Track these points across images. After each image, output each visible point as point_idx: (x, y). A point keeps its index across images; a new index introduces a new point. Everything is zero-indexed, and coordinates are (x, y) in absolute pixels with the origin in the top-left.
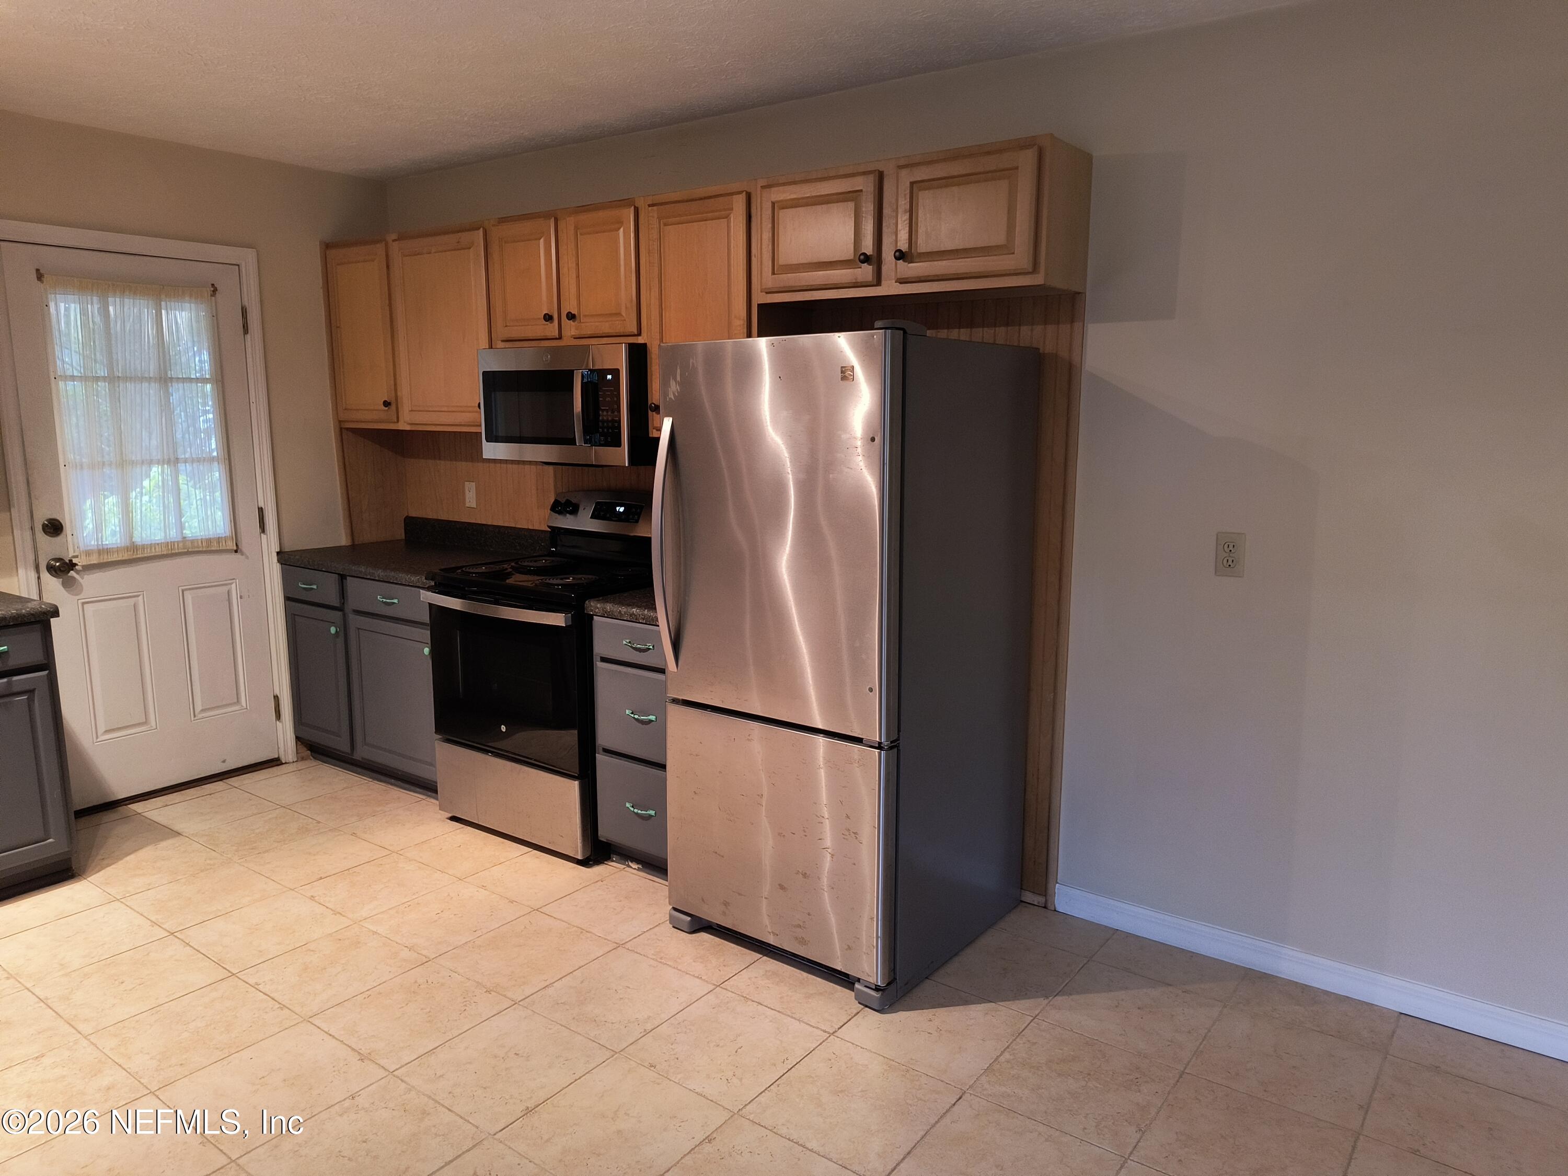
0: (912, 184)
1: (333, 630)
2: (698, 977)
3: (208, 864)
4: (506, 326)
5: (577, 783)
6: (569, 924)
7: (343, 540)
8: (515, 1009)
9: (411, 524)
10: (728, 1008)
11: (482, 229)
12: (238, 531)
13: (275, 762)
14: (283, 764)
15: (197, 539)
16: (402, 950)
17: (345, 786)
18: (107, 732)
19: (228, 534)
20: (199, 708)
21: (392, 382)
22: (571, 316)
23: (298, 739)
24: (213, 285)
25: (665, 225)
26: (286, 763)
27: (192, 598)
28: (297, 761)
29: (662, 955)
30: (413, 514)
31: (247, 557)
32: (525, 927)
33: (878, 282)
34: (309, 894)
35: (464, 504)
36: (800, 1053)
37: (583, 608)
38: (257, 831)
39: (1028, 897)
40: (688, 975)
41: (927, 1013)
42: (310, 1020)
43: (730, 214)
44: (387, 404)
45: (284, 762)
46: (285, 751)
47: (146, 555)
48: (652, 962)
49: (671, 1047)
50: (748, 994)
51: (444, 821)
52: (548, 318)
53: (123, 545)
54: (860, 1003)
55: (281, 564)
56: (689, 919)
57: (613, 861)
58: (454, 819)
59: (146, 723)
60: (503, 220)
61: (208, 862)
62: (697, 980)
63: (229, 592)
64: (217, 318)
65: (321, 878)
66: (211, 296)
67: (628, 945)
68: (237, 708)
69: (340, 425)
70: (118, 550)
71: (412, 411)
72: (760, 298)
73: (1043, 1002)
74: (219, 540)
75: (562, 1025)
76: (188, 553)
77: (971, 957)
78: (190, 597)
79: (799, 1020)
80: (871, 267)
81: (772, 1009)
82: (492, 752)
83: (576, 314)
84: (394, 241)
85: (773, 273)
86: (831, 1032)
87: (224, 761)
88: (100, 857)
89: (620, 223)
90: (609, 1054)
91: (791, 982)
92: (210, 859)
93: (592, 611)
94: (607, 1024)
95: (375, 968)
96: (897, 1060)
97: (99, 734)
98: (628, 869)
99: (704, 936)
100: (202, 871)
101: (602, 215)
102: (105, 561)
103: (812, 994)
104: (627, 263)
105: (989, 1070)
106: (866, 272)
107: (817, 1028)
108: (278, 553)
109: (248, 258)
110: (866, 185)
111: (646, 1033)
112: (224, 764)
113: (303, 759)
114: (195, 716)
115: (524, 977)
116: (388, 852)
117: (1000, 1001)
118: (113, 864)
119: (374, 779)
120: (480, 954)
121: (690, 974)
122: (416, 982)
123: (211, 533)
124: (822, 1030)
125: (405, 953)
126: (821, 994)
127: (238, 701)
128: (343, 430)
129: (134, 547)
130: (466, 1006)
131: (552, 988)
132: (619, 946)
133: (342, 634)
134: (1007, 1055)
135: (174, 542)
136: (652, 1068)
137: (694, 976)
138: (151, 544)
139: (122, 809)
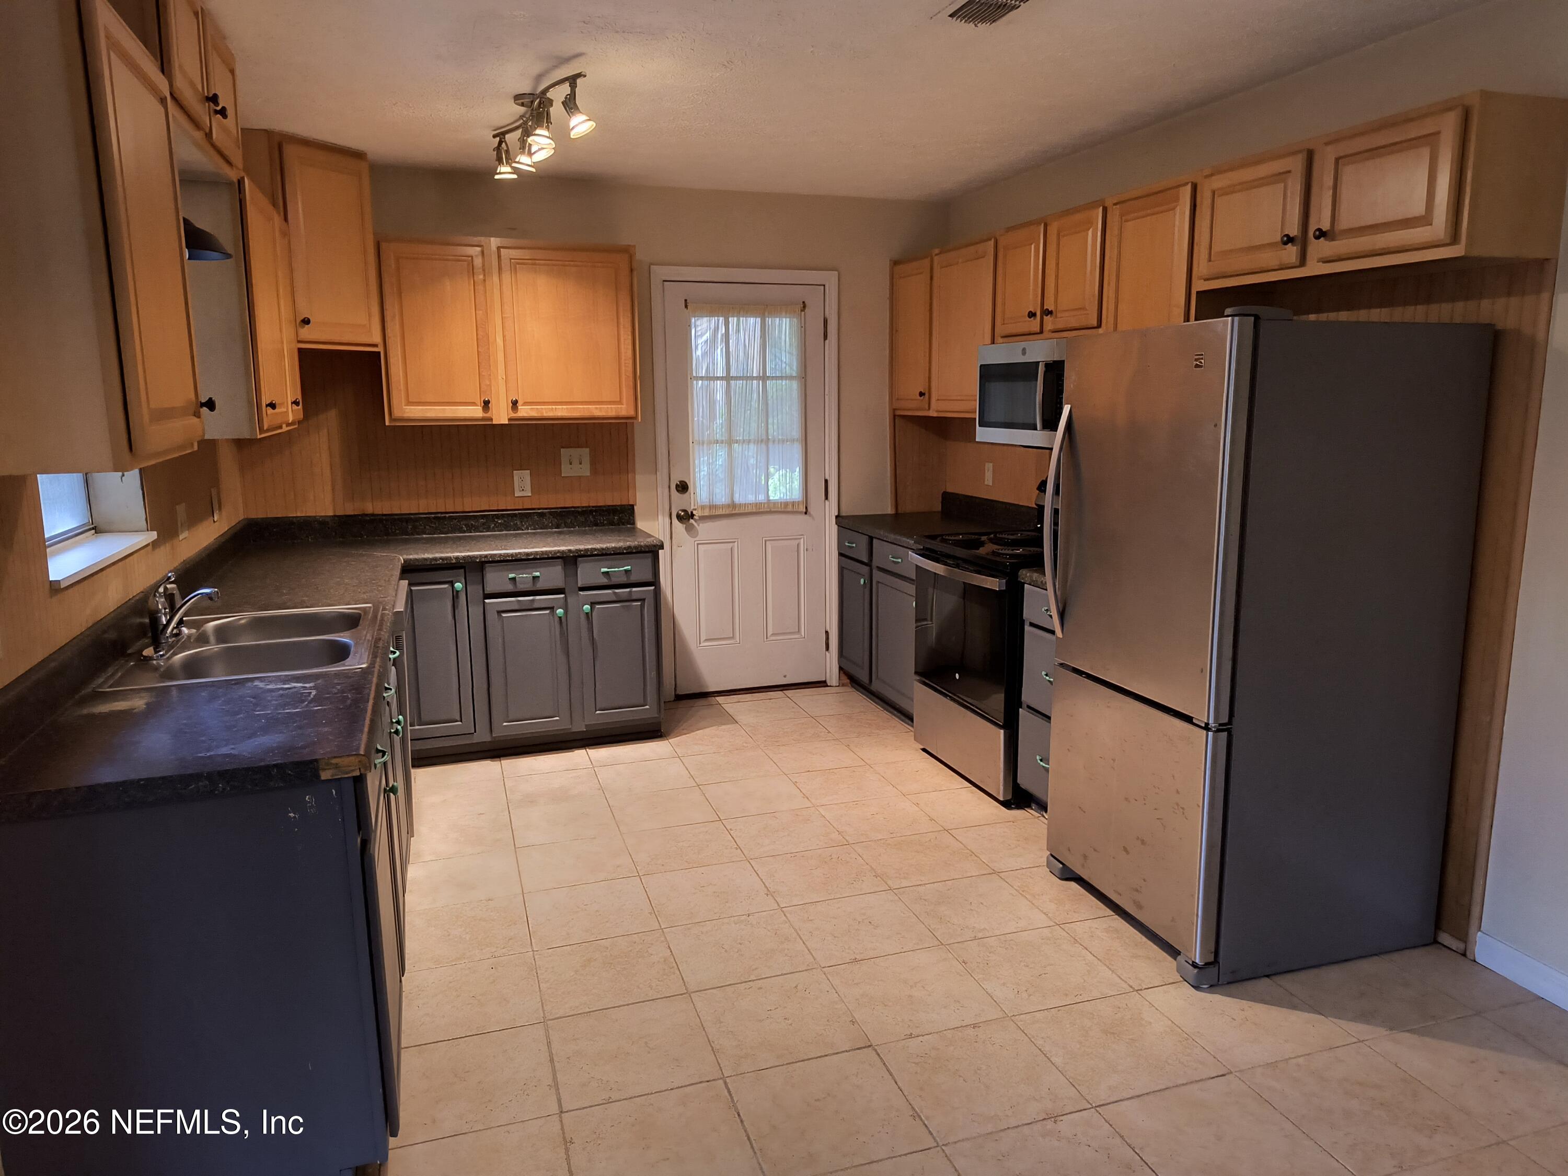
0: (1337, 160)
1: (862, 581)
2: (1045, 913)
3: (743, 746)
4: (1004, 324)
5: (1002, 731)
6: (965, 846)
7: (890, 510)
8: (887, 893)
9: (948, 498)
10: (1055, 943)
11: (993, 240)
12: (809, 496)
13: (823, 684)
14: (828, 686)
15: (778, 502)
16: (834, 832)
17: (862, 710)
18: (706, 640)
19: (800, 499)
20: (770, 632)
21: (927, 375)
22: (1049, 313)
23: (841, 669)
24: (804, 302)
25: (1127, 221)
26: (830, 686)
27: (772, 547)
28: (838, 686)
29: (1026, 889)
30: (950, 489)
31: (813, 518)
32: (930, 840)
33: (1303, 261)
34: (794, 781)
35: (984, 481)
36: (1096, 994)
37: (1017, 576)
38: (786, 730)
39: (1445, 938)
40: (1037, 910)
41: (1245, 1004)
42: (750, 861)
43: (1177, 207)
44: (921, 394)
45: (829, 685)
46: (830, 676)
47: (741, 512)
48: (1014, 892)
49: (988, 954)
50: (1080, 938)
51: (917, 750)
52: (1032, 315)
53: (726, 503)
54: (1181, 976)
55: (838, 526)
56: (1061, 866)
57: (1032, 809)
58: (924, 750)
59: (733, 638)
60: (1009, 229)
61: (744, 744)
62: (1044, 915)
63: (798, 545)
64: (805, 329)
65: (809, 771)
66: (802, 311)
67: (1001, 875)
68: (797, 636)
69: (894, 412)
70: (723, 506)
71: (938, 400)
72: (1200, 285)
73: (1382, 1031)
74: (793, 503)
75: (914, 914)
76: (770, 512)
77: (1333, 975)
78: (770, 546)
79: (1113, 971)
80: (1295, 248)
81: (1094, 956)
82: (950, 697)
83: (1053, 310)
84: (936, 255)
85: (1210, 260)
86: (1136, 989)
87: (785, 676)
88: (682, 728)
89: (1090, 223)
90: (937, 943)
91: (1127, 941)
92: (746, 743)
93: (1023, 579)
94: (948, 923)
95: (810, 840)
96: (1183, 1029)
97: (702, 641)
98: (1042, 818)
99: (1073, 885)
100: (737, 749)
101: (1078, 217)
102: (713, 514)
103: (1140, 956)
104: (1093, 261)
105: (1273, 1065)
106: (1292, 252)
107: (1126, 982)
108: (837, 517)
109: (831, 279)
110: (1296, 164)
111: (975, 938)
112: (785, 679)
113: (843, 685)
114: (767, 638)
115: (907, 874)
116: (863, 763)
117: (1331, 1017)
118: (688, 733)
119: (885, 709)
120: (886, 849)
121: (1039, 909)
122: (831, 856)
123: (788, 498)
124: (1129, 985)
125: (835, 835)
126: (1149, 958)
127: (799, 631)
128: (896, 417)
129: (733, 505)
130: (855, 881)
131: (924, 887)
132: (994, 872)
133: (868, 586)
134: (1301, 1060)
135: (761, 503)
136: (963, 964)
137: (1042, 911)
138: (745, 504)
139: (712, 700)
